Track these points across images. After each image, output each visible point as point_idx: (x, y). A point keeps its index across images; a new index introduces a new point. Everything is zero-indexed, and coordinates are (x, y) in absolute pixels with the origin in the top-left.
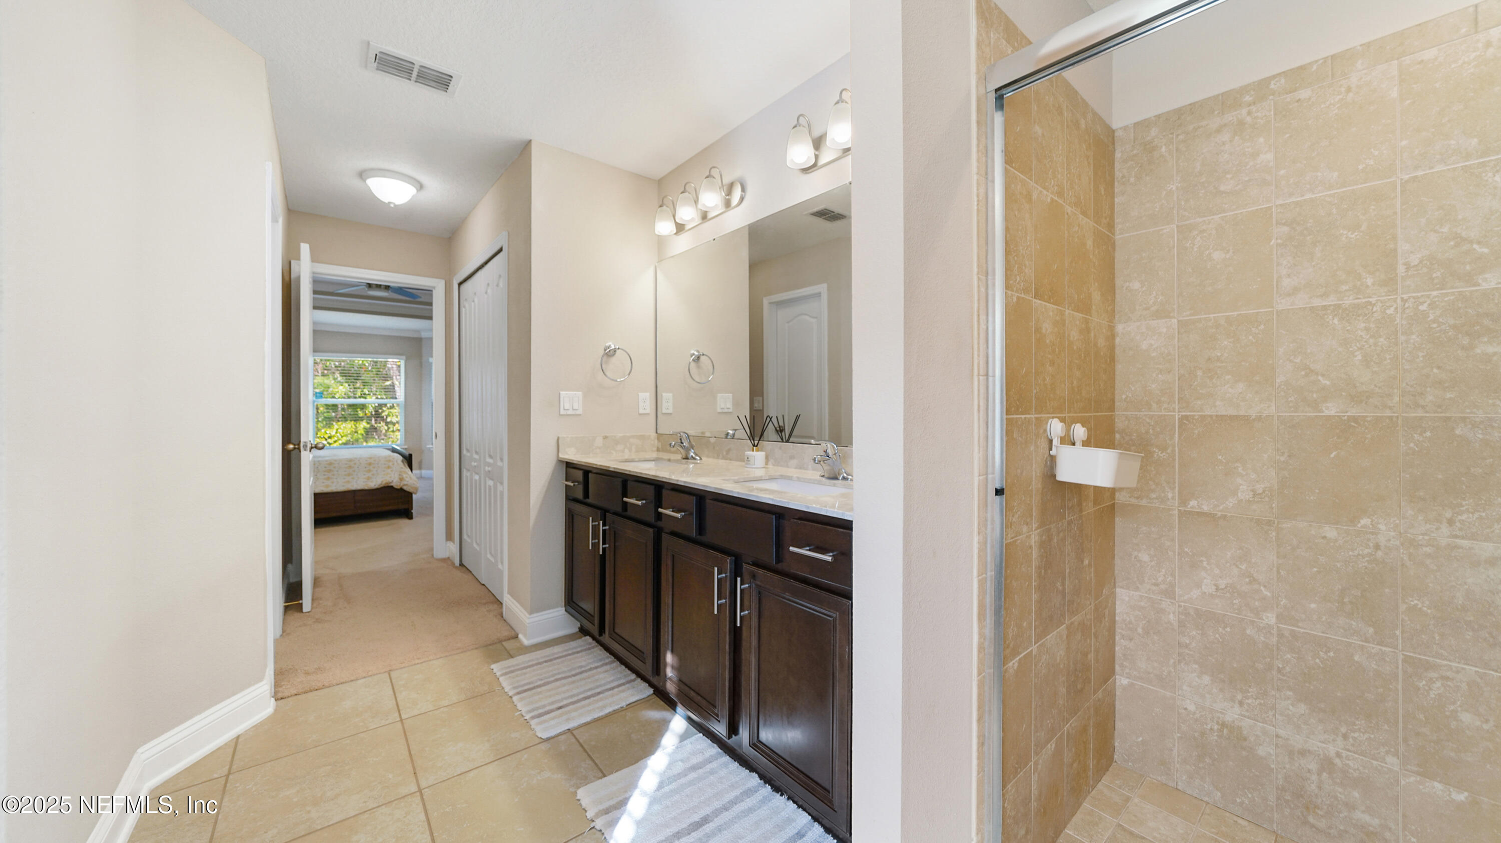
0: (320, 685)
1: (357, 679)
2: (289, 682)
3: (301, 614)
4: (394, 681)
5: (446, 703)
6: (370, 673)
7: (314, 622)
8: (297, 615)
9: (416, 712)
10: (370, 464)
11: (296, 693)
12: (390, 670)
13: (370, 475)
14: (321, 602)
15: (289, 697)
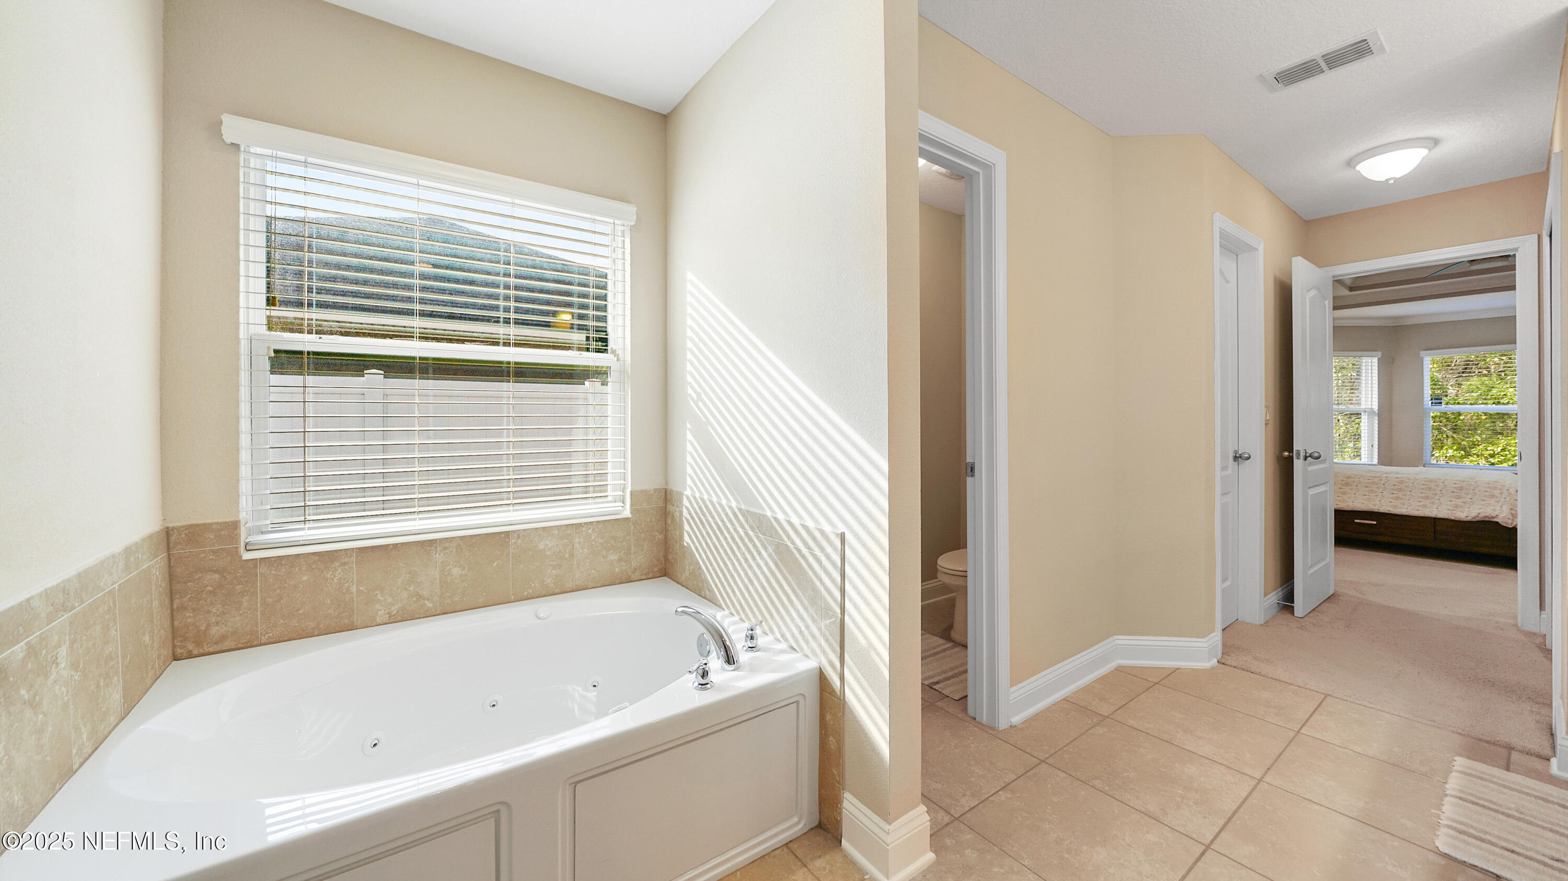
0: (1257, 670)
1: (1292, 684)
2: (1237, 655)
3: (1291, 616)
4: (1324, 703)
5: (1359, 750)
6: (1307, 686)
7: (1298, 627)
8: (1288, 616)
9: (1318, 735)
10: (1461, 489)
11: (1235, 665)
12: (1329, 695)
13: (1459, 502)
14: (1320, 615)
15: (1229, 666)
